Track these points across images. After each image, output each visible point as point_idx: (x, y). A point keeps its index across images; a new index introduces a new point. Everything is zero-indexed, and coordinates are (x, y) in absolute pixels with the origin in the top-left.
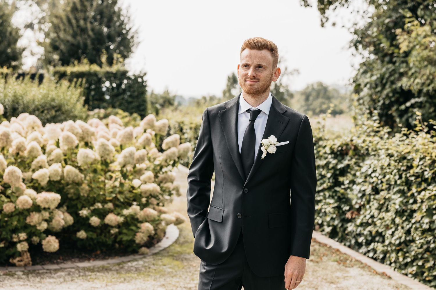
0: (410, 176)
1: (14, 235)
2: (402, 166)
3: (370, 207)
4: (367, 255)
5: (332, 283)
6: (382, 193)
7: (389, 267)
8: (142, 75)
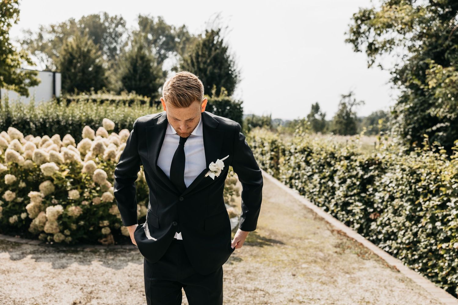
0: (419, 188)
1: (101, 222)
2: (412, 179)
3: (387, 211)
4: (384, 249)
5: (347, 273)
6: (396, 200)
7: (400, 261)
8: (240, 103)
